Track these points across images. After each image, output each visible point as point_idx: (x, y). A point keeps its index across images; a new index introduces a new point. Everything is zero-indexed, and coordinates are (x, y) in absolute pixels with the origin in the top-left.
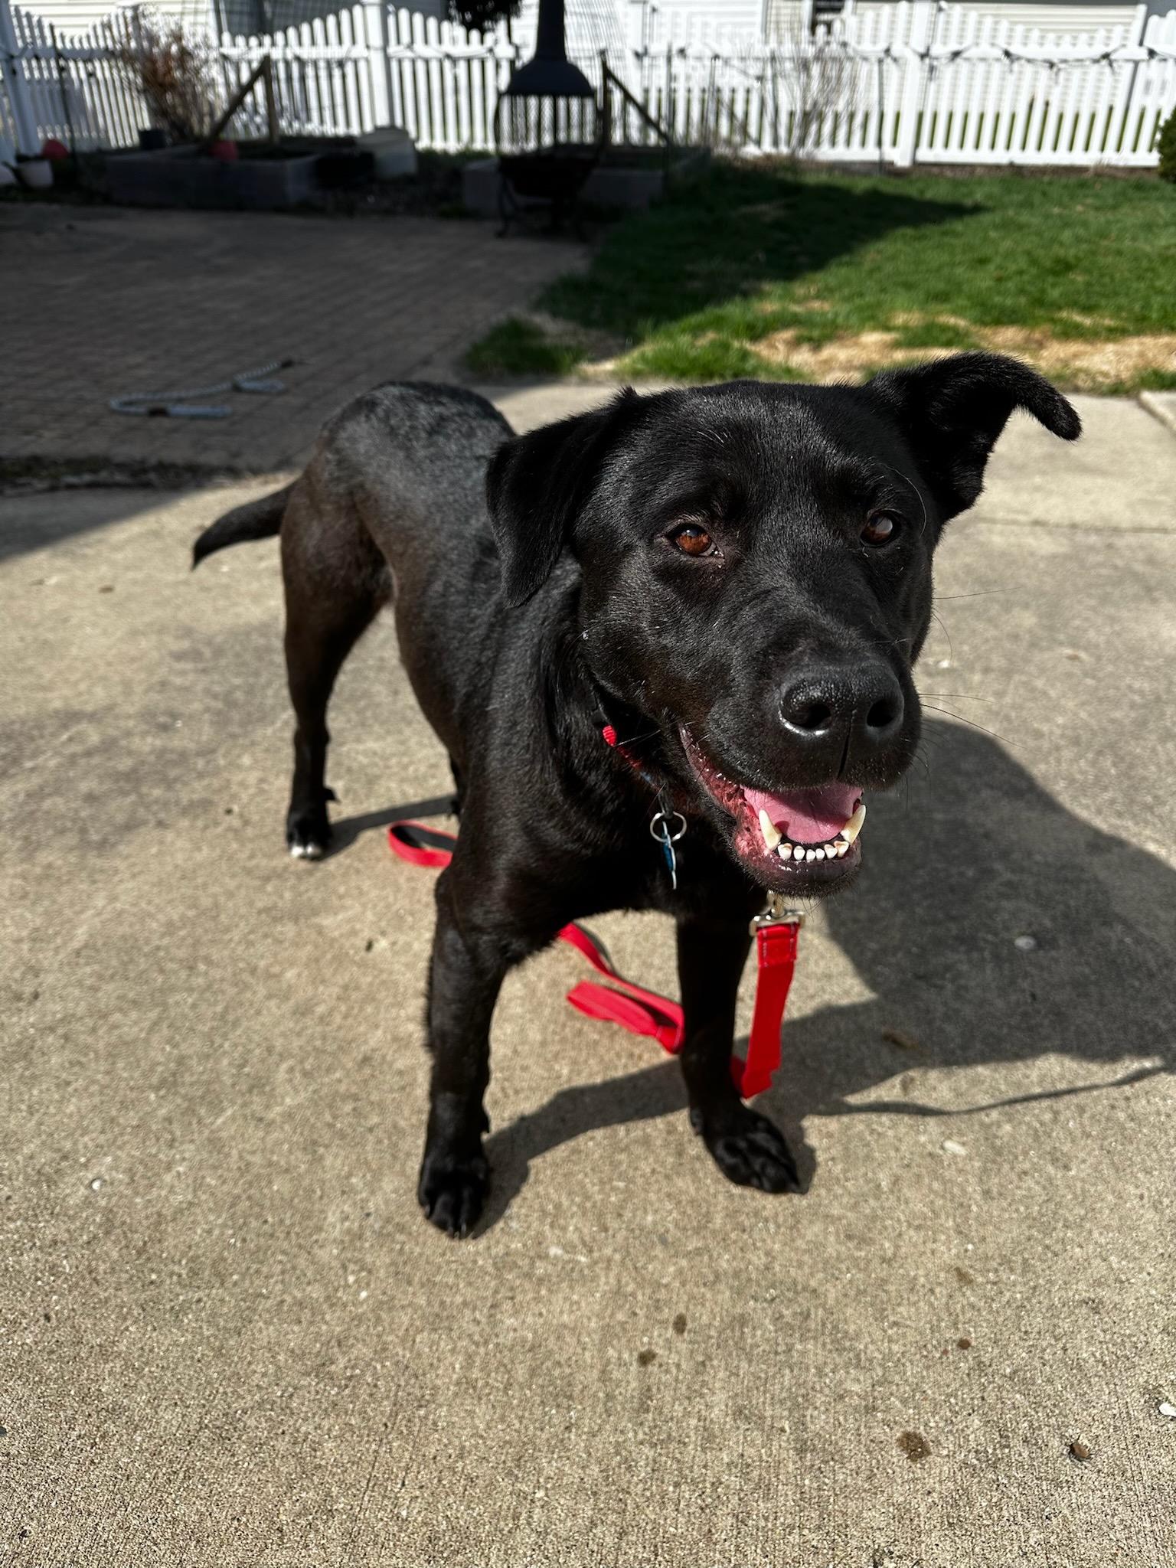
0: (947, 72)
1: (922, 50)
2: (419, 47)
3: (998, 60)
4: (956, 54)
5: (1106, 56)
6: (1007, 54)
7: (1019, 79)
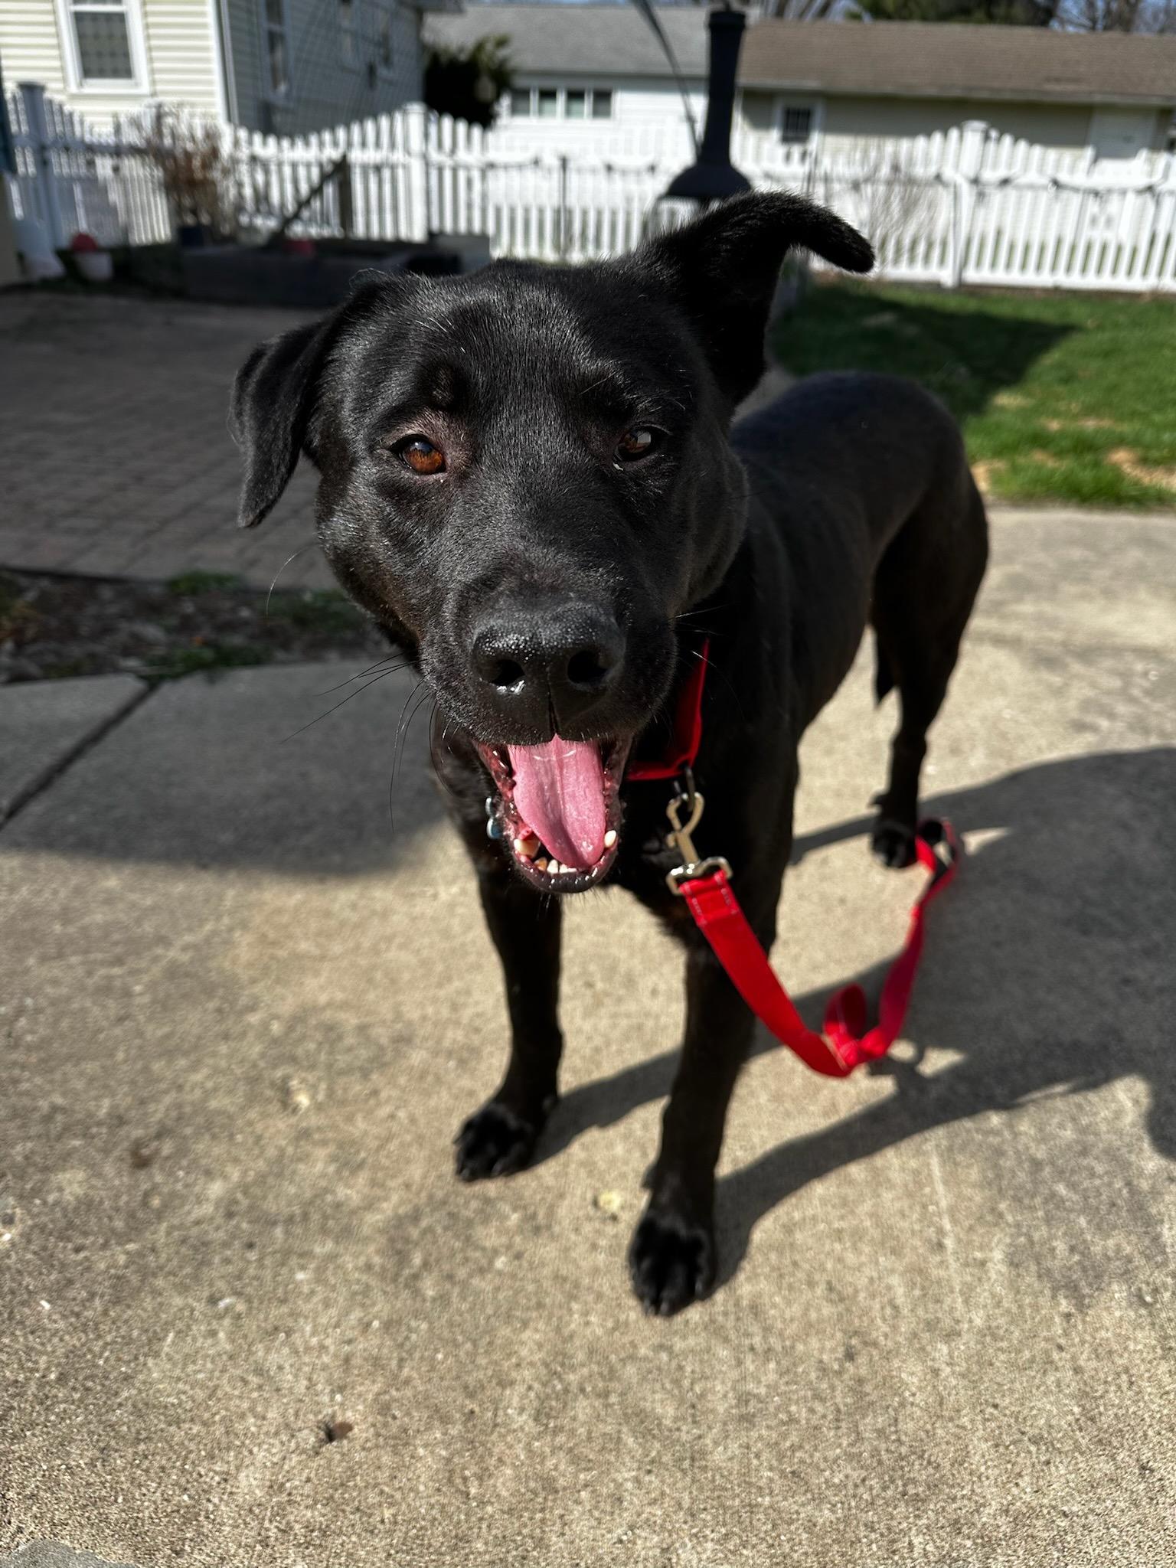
0: (996, 197)
1: (972, 175)
2: (462, 155)
3: (1045, 188)
4: (1005, 182)
5: (1150, 189)
6: (1056, 183)
7: (1066, 206)
